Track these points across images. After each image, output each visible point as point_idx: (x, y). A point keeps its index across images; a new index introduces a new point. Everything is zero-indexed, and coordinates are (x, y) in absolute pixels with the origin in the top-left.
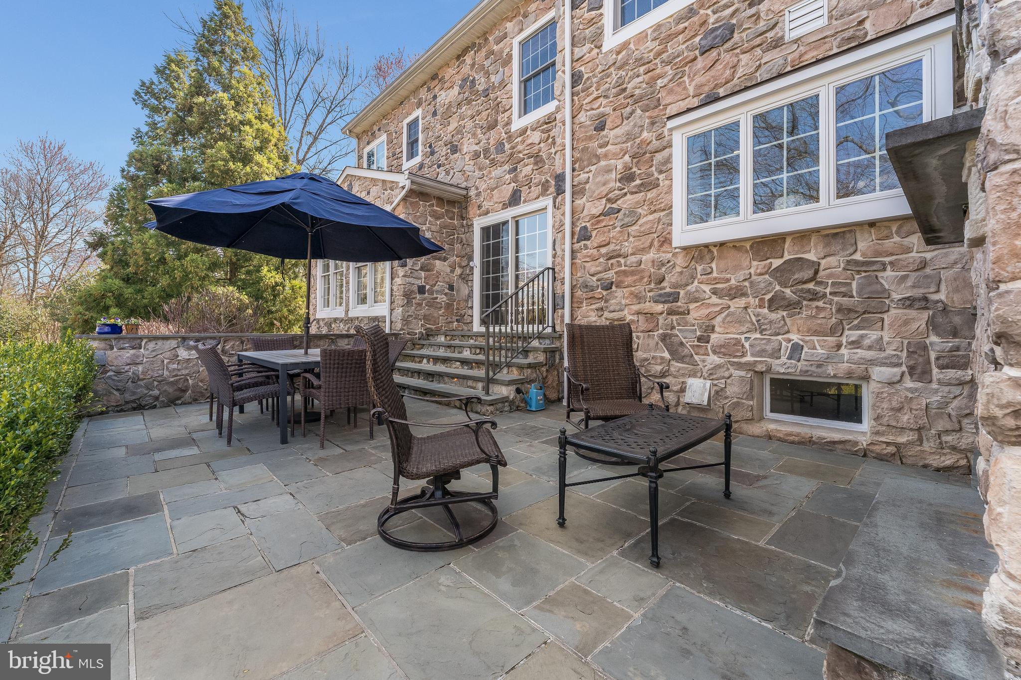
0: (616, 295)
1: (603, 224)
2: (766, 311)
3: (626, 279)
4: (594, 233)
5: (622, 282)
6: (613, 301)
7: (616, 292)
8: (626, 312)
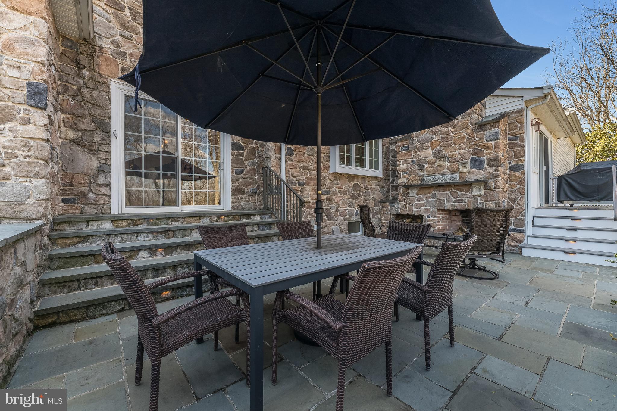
0: (306, 189)
1: (300, 150)
2: (351, 199)
3: (311, 182)
4: (295, 153)
5: (309, 183)
6: (305, 192)
7: (306, 188)
8: (310, 198)
